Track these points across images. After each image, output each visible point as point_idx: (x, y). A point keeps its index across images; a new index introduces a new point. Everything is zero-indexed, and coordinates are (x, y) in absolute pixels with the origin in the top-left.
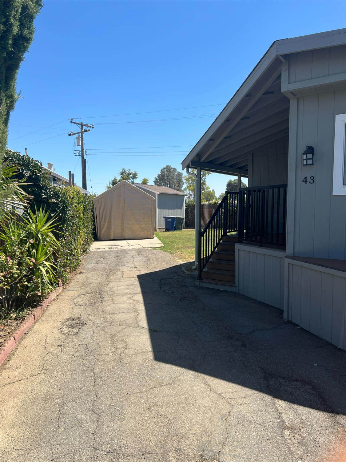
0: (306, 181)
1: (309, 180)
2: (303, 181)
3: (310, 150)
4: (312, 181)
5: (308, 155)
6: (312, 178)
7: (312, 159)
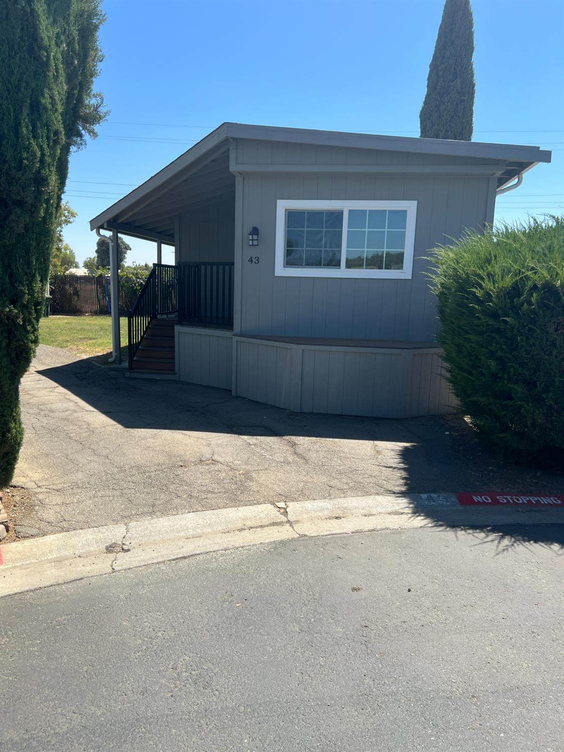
0: (252, 261)
1: (254, 260)
2: (249, 261)
3: (255, 231)
4: (257, 262)
5: (254, 236)
6: (257, 259)
7: (257, 240)
